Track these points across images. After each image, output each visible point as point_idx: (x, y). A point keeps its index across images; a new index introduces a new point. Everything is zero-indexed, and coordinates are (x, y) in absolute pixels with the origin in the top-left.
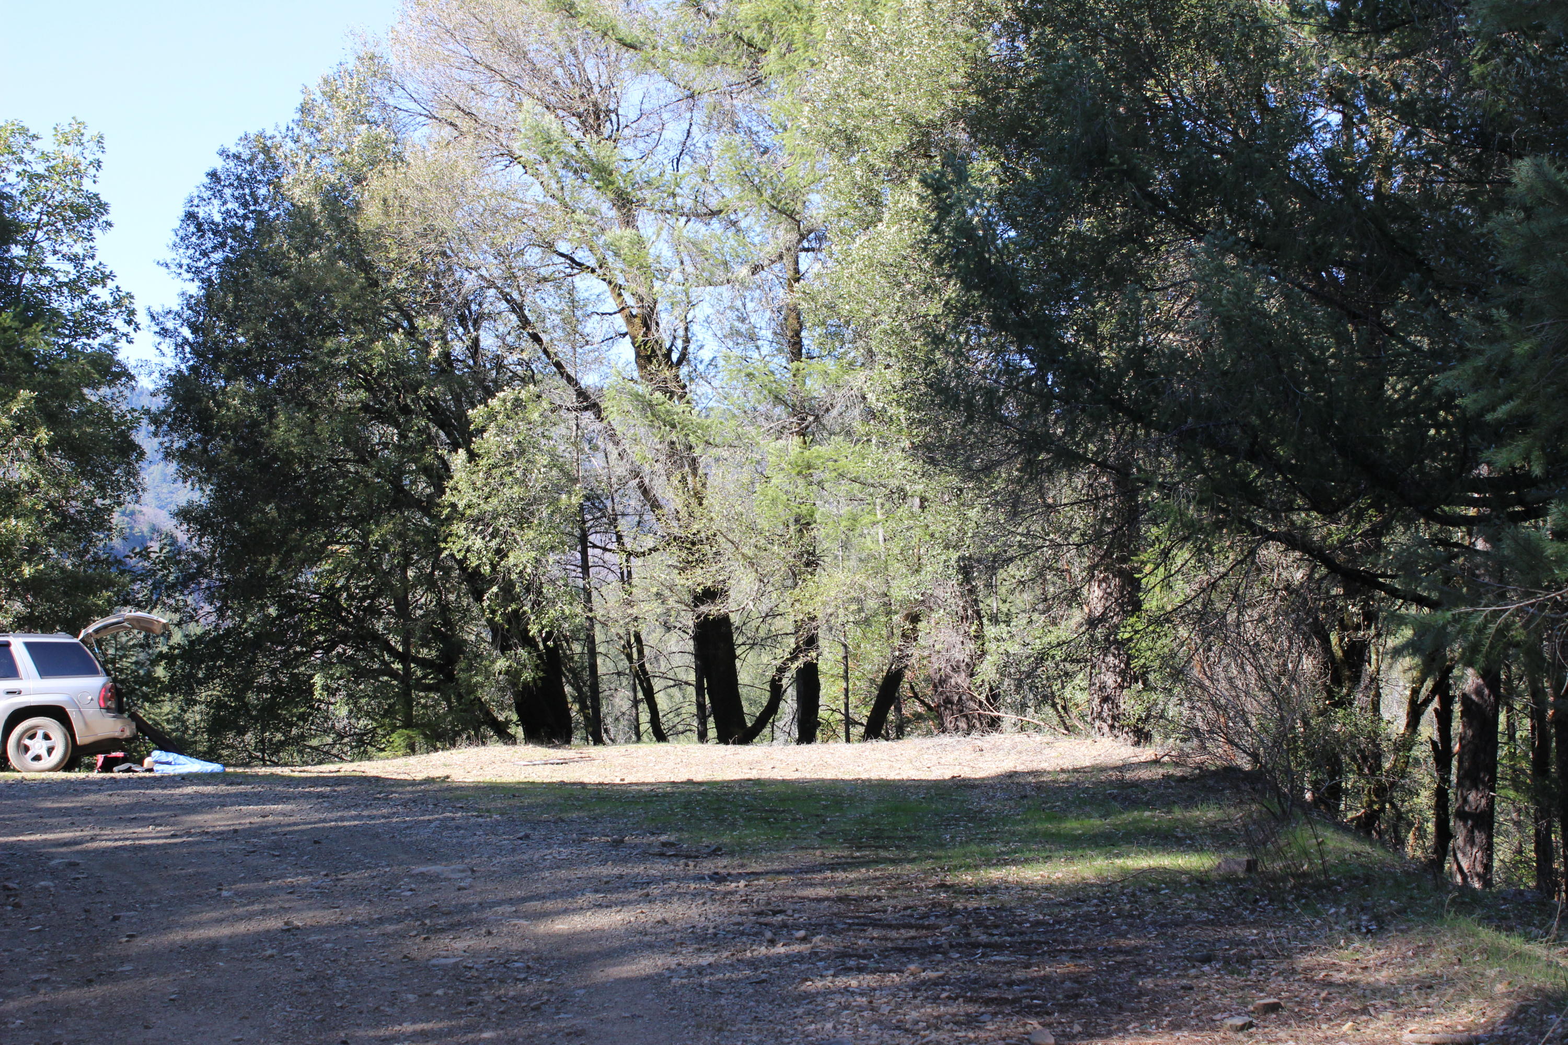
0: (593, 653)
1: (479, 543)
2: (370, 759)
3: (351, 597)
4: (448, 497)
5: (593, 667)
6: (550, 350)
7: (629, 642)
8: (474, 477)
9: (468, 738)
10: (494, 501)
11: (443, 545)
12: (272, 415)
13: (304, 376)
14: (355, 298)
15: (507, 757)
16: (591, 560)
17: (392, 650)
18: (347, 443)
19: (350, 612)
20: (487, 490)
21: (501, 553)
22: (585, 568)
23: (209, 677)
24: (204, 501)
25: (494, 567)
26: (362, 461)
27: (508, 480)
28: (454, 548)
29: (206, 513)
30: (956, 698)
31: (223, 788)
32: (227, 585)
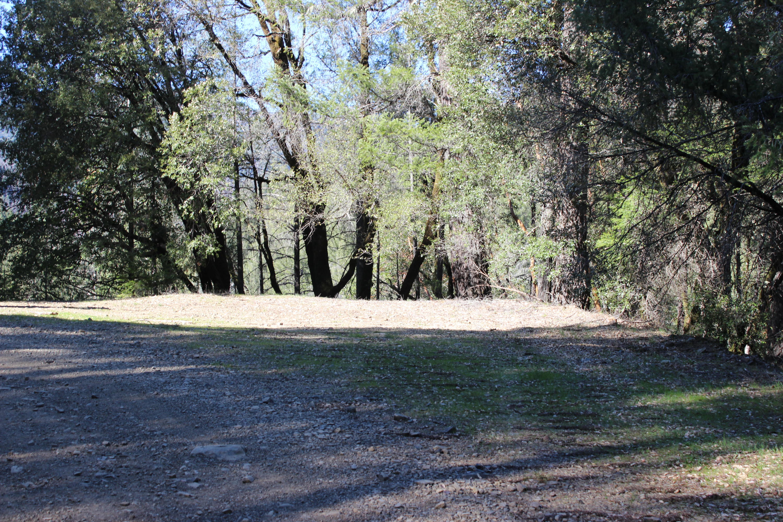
0: (240, 238)
1: (183, 170)
2: (112, 298)
3: (100, 199)
4: (165, 142)
5: (240, 245)
6: (229, 55)
7: (259, 232)
8: (182, 130)
9: (173, 288)
10: (194, 146)
11: (163, 170)
12: (56, 86)
13: (76, 65)
14: (109, 17)
15: (198, 301)
16: (241, 184)
17: (124, 232)
18: (102, 105)
19: (99, 208)
20: (190, 138)
21: (197, 177)
22: (237, 188)
23: (14, 243)
24: (13, 139)
25: (192, 184)
26: (110, 116)
27: (202, 133)
28: (169, 173)
29: (14, 145)
30: (466, 275)
31: (19, 330)
32: (26, 189)
